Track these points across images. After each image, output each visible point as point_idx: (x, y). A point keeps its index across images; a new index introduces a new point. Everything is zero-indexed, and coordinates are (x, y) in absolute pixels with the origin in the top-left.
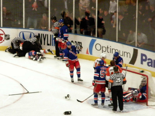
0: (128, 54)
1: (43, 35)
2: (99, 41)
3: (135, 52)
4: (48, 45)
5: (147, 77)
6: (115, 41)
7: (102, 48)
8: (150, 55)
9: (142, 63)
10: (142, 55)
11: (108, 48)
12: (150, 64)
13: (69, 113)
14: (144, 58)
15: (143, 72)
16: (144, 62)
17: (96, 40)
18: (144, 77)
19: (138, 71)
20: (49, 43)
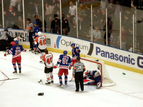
0: (87, 48)
1: (20, 33)
2: (63, 37)
5: (101, 64)
6: (76, 37)
7: (66, 43)
9: (97, 54)
10: (97, 48)
11: (71, 43)
12: (103, 55)
13: (42, 94)
14: (98, 50)
15: (98, 61)
16: (98, 53)
17: (61, 37)
18: (99, 65)
19: (94, 60)
20: (24, 40)
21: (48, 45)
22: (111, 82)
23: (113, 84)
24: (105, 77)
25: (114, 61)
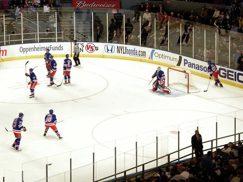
0: (176, 59)
1: (120, 47)
2: (156, 51)
3: (180, 58)
4: (124, 53)
5: (188, 74)
6: (167, 51)
7: (159, 55)
8: (190, 60)
9: (185, 65)
10: (185, 60)
11: (163, 55)
12: (190, 66)
14: (186, 62)
18: (186, 74)
19: (182, 70)
21: (144, 57)
22: (196, 88)
23: (198, 90)
24: (192, 85)
25: (199, 71)
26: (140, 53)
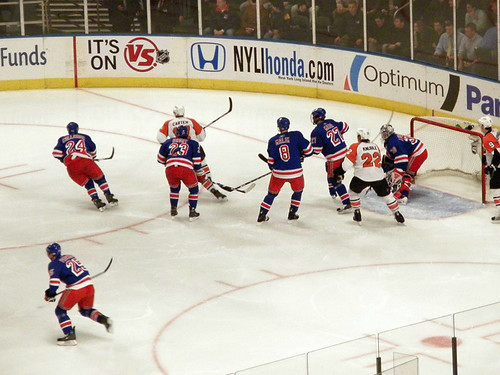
0: (439, 88)
1: (246, 48)
2: (371, 59)
3: (454, 83)
4: (257, 71)
7: (379, 75)
9: (470, 107)
10: (470, 89)
11: (392, 74)
12: (488, 109)
14: (474, 95)
15: (470, 127)
16: (474, 105)
17: (365, 57)
19: (459, 124)
20: (259, 67)
21: (327, 81)
26: (314, 70)
